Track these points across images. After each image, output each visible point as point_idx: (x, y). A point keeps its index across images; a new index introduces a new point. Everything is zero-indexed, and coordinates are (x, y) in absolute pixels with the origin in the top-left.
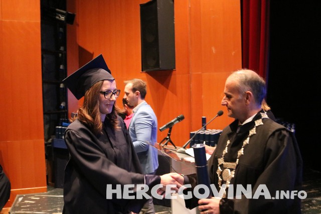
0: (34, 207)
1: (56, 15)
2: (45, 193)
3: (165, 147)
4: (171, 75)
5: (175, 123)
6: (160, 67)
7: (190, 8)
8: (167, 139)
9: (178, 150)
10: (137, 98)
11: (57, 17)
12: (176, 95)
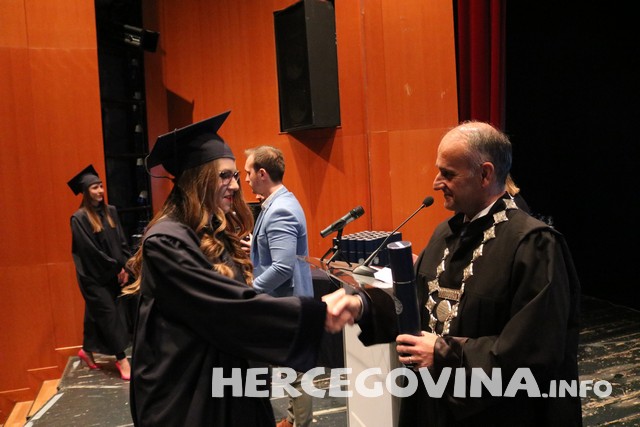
0: (102, 377)
1: (124, 37)
4: (334, 137)
6: (314, 122)
7: (364, 16)
11: (127, 40)
12: (343, 171)
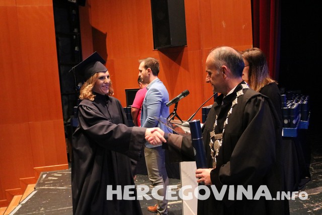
0: (57, 183)
2: (67, 170)
3: (172, 121)
4: (183, 52)
5: (180, 98)
6: (172, 44)
8: (174, 114)
9: (183, 124)
10: (149, 75)
12: (188, 71)
